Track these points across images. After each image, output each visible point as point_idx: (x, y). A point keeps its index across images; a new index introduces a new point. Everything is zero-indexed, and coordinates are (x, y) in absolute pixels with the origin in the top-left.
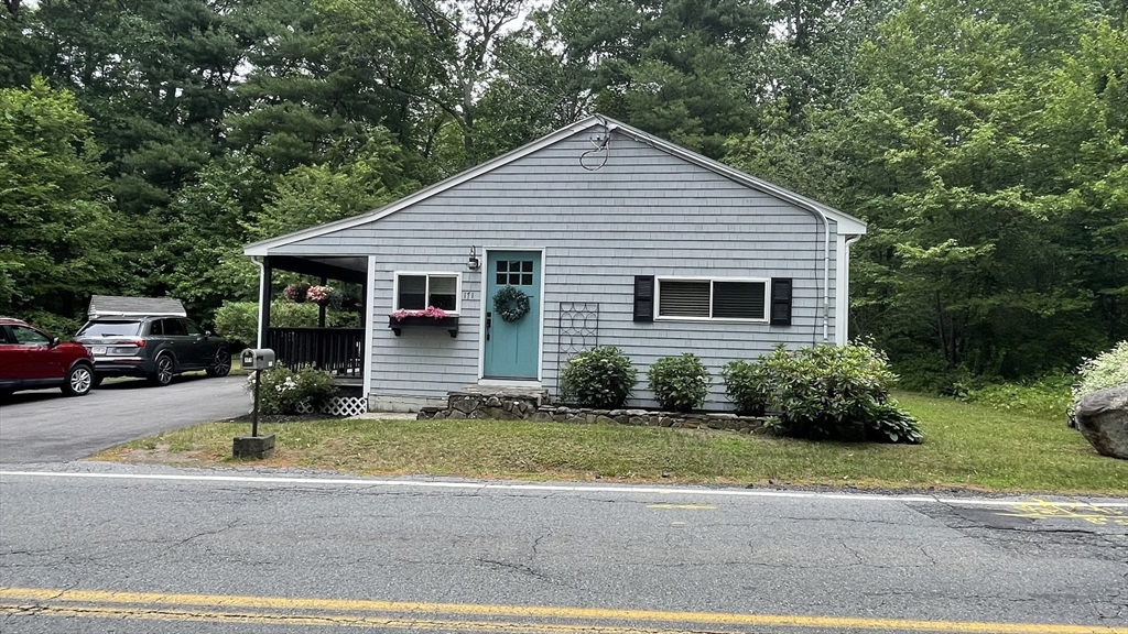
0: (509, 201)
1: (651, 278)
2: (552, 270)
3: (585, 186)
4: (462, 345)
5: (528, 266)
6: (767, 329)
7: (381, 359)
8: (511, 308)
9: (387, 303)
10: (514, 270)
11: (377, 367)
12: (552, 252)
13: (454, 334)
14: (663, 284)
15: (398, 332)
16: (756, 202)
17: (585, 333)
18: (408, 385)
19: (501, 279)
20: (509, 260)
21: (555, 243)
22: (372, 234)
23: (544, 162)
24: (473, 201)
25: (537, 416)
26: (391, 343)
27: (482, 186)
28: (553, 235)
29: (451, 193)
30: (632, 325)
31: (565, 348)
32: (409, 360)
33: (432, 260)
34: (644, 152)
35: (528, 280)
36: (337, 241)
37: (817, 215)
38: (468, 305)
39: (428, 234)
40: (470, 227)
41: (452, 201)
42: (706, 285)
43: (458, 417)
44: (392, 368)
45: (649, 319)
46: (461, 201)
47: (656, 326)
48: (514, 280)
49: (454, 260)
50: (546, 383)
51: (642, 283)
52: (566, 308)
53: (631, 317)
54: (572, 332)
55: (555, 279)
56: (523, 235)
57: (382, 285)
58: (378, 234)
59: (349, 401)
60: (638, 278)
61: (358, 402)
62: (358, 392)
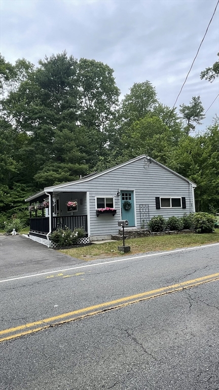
0: (125, 176)
1: (159, 198)
2: (137, 196)
3: (143, 173)
4: (116, 218)
5: (130, 195)
6: (182, 209)
7: (93, 224)
8: (127, 207)
9: (93, 207)
10: (126, 195)
11: (92, 227)
12: (137, 191)
13: (114, 215)
14: (161, 199)
15: (98, 215)
16: (177, 179)
17: (146, 213)
18: (102, 232)
19: (123, 199)
20: (125, 193)
21: (137, 189)
22: (88, 185)
23: (133, 166)
24: (116, 176)
25: (151, 235)
26: (95, 219)
27: (118, 171)
28: (136, 186)
29: (110, 173)
30: (156, 210)
31: (142, 217)
32: (101, 224)
33: (106, 193)
34: (155, 165)
35: (130, 199)
36: (77, 187)
37: (188, 183)
38: (117, 206)
39: (104, 185)
40: (115, 183)
41: (110, 176)
42: (169, 199)
43: (133, 238)
44: (96, 227)
45: (160, 208)
46: (113, 176)
47: (161, 210)
48: (127, 199)
49: (112, 193)
50: (138, 227)
51: (157, 199)
52: (141, 206)
53: (155, 208)
54: (143, 213)
55: (138, 198)
56: (129, 186)
57: (92, 201)
58: (89, 185)
59: (83, 239)
60: (156, 197)
61: (86, 239)
62: (87, 236)
